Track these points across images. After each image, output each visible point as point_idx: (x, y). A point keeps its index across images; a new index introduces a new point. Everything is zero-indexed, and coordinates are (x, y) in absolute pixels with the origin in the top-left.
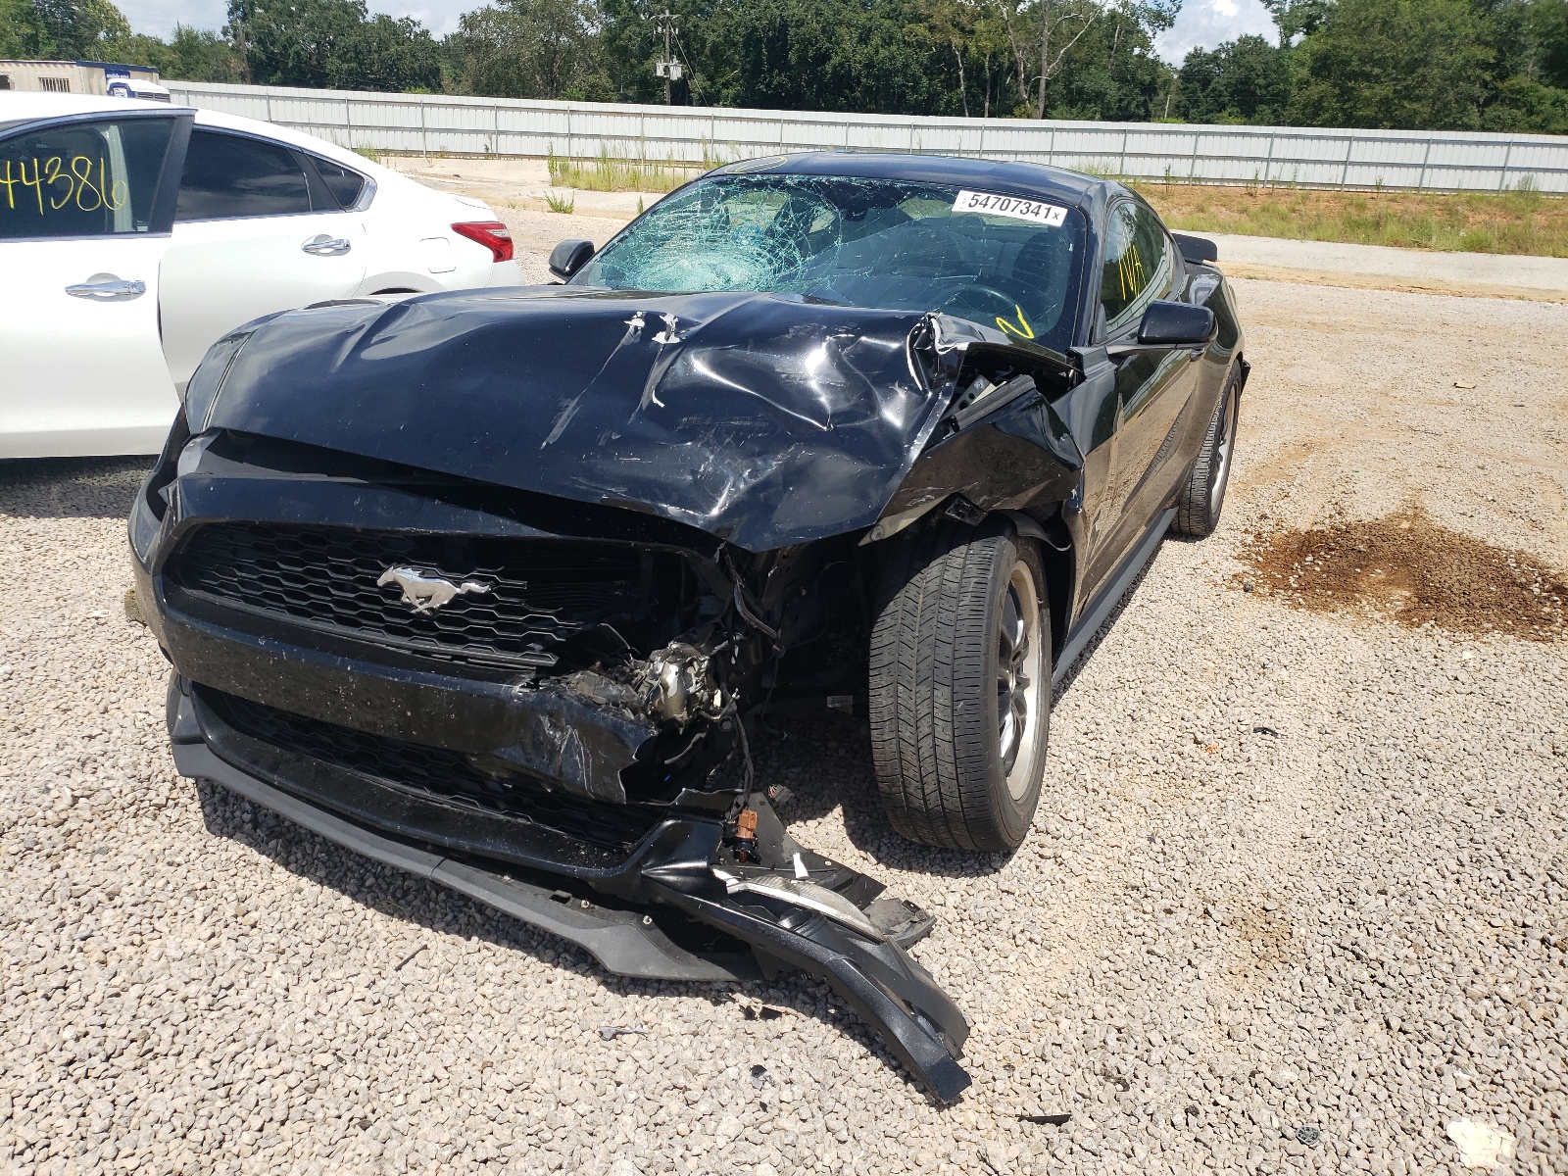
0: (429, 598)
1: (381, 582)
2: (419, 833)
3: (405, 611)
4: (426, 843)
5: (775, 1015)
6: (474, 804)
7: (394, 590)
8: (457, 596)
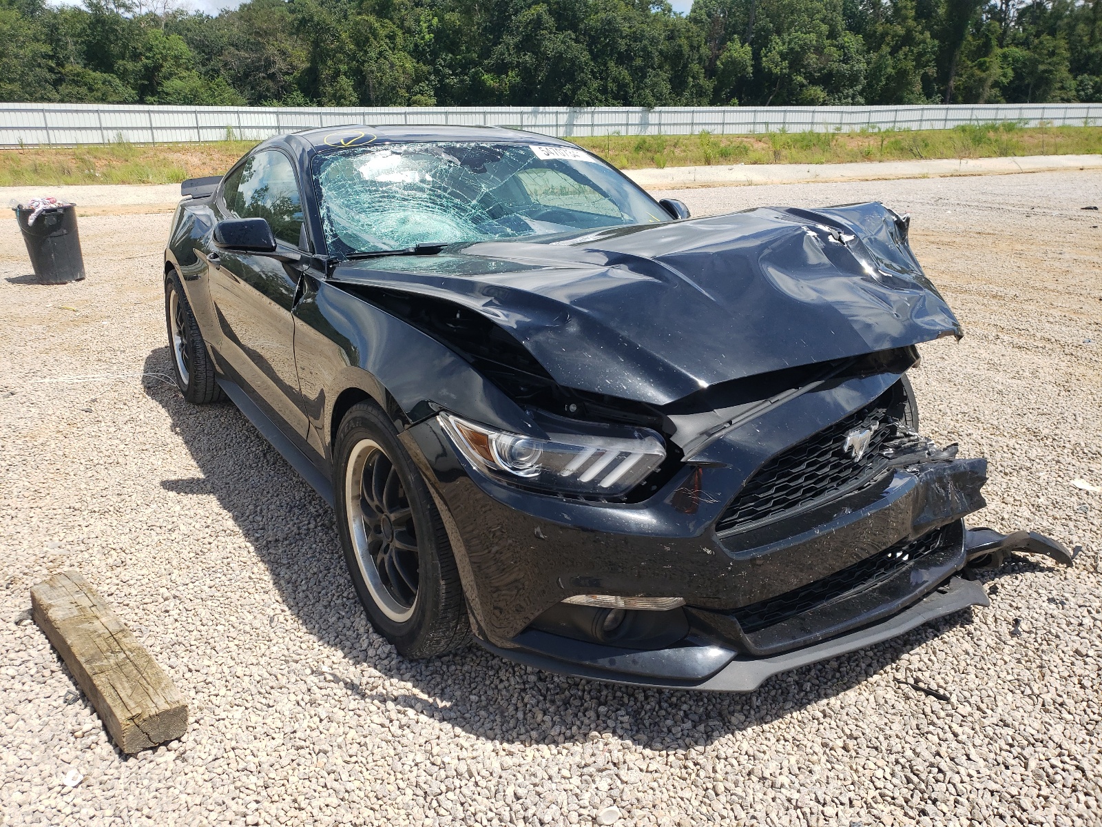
0: (862, 447)
1: (846, 449)
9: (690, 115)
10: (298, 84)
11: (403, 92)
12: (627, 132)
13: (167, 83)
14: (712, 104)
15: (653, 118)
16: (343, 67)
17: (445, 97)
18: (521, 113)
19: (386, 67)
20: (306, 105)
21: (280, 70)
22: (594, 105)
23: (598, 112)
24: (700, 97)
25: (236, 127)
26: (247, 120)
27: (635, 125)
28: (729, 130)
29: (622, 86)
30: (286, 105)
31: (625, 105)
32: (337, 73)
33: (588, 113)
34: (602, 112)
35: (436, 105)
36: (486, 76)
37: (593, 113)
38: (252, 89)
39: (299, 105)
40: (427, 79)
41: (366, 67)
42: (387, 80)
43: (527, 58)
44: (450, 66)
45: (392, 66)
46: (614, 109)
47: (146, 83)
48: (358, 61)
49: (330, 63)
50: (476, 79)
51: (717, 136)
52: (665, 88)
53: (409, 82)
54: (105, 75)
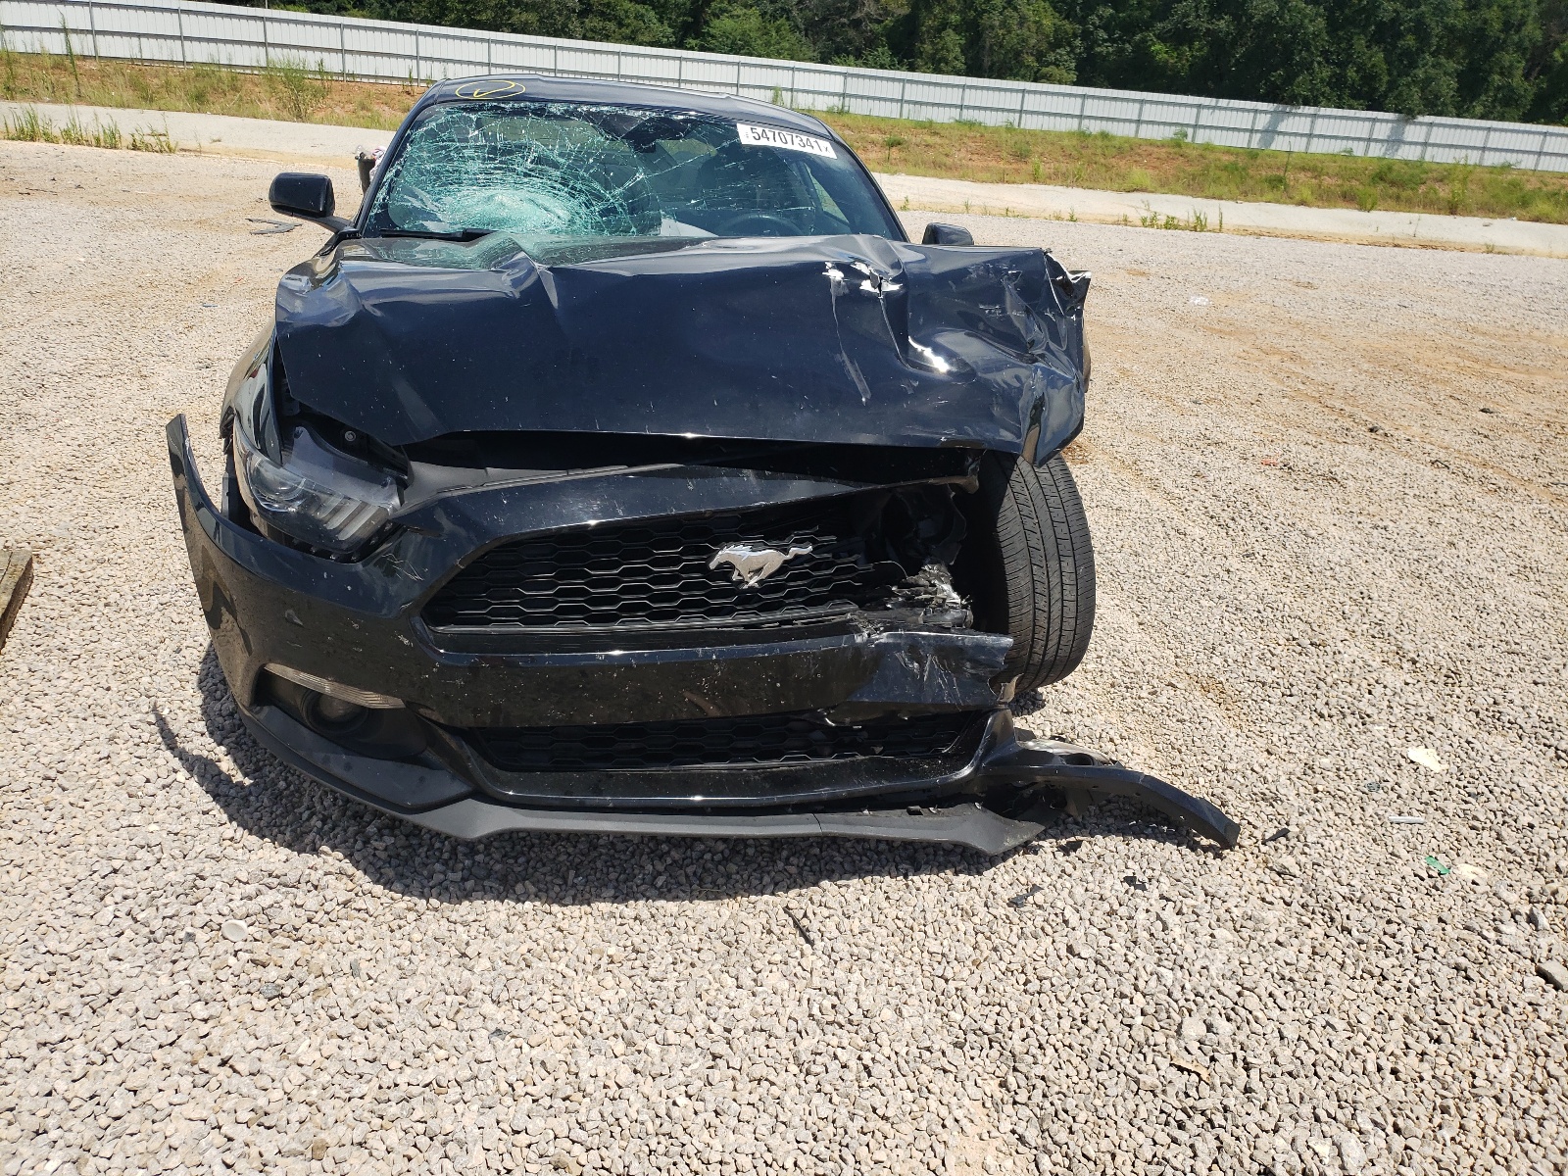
0: (758, 571)
1: (712, 565)
2: (777, 798)
3: (735, 589)
4: (788, 806)
5: (1076, 846)
6: (806, 759)
7: (727, 569)
8: (785, 562)
9: (1482, 134)
10: (888, 37)
11: (1030, 60)
12: (1367, 151)
13: (716, 22)
14: (1527, 118)
15: (1414, 132)
16: (954, 18)
17: (1091, 73)
18: (1199, 106)
19: (1014, 23)
20: (892, 67)
21: (868, 14)
22: (1316, 104)
23: (1324, 117)
24: (1508, 107)
25: (786, 90)
26: (803, 80)
27: (1382, 141)
28: (1547, 164)
29: (1369, 78)
30: (866, 65)
31: (1369, 108)
32: (944, 25)
33: (1306, 115)
34: (1329, 117)
35: (1075, 84)
36: (1158, 47)
37: (1315, 116)
38: (829, 39)
39: (882, 67)
40: (1069, 44)
41: (985, 20)
42: (1012, 40)
43: (1222, 24)
44: (1106, 28)
45: (1022, 21)
46: (1351, 113)
47: (690, 20)
48: (976, 10)
49: (937, 10)
50: (1142, 49)
51: (1524, 172)
52: (1448, 86)
53: (1044, 46)
54: (638, 7)
